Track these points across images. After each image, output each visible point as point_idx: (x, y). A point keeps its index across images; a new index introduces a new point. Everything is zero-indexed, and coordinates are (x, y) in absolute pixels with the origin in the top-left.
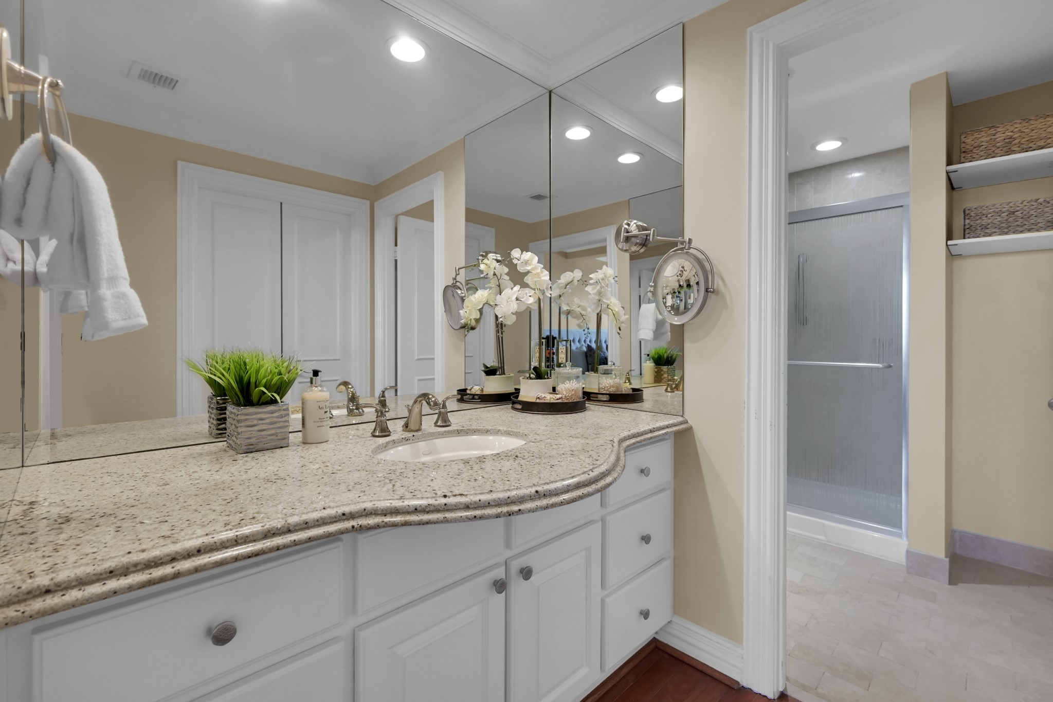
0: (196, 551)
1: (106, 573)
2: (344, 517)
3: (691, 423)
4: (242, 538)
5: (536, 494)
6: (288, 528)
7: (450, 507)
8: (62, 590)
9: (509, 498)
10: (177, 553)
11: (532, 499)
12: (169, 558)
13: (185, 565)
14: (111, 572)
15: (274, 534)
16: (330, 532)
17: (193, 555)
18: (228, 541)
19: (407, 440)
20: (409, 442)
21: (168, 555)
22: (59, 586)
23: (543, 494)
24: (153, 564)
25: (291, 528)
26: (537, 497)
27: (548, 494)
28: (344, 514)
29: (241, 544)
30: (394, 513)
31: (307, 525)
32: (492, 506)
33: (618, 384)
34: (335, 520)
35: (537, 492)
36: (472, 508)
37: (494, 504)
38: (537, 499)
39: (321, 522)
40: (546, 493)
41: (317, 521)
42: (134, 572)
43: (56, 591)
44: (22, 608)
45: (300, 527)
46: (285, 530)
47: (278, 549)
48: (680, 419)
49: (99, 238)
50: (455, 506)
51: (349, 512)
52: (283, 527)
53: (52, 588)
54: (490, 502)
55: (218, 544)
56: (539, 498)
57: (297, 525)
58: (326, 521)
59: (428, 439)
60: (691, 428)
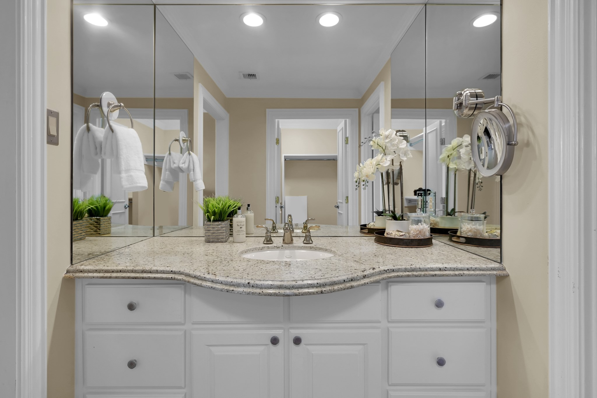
0: (120, 271)
1: (95, 270)
2: (172, 273)
3: (508, 271)
4: (134, 271)
5: (248, 284)
6: (150, 271)
7: (206, 279)
8: (84, 272)
9: (232, 282)
10: (114, 270)
11: (245, 286)
12: (112, 271)
13: (114, 275)
14: (96, 271)
15: (145, 272)
16: (163, 277)
17: (119, 272)
18: (130, 270)
19: (278, 248)
20: (279, 249)
21: (112, 270)
22: (84, 271)
23: (252, 286)
24: (107, 271)
25: (151, 271)
26: (248, 286)
27: (255, 286)
28: (172, 271)
29: (134, 273)
30: (188, 275)
31: (157, 272)
32: (223, 284)
33: (476, 230)
34: (168, 273)
35: (249, 283)
36: (215, 283)
37: (224, 283)
38: (247, 288)
39: (162, 272)
40: (254, 286)
41: (161, 271)
42: (102, 272)
43: (83, 272)
44: (74, 274)
45: (155, 272)
46: (149, 271)
47: (143, 278)
48: (497, 265)
49: (121, 156)
50: (208, 280)
51: (174, 271)
52: (149, 270)
53: (82, 271)
54: (222, 282)
55: (127, 270)
56: (249, 287)
57: (154, 270)
58: (164, 272)
59: (292, 249)
60: (507, 276)
